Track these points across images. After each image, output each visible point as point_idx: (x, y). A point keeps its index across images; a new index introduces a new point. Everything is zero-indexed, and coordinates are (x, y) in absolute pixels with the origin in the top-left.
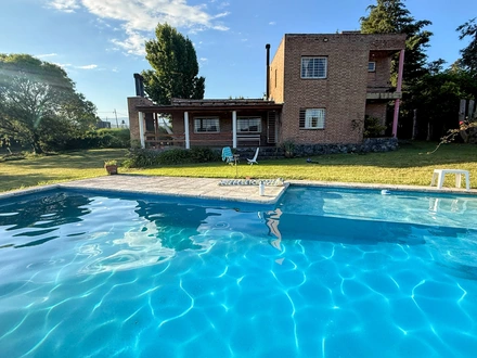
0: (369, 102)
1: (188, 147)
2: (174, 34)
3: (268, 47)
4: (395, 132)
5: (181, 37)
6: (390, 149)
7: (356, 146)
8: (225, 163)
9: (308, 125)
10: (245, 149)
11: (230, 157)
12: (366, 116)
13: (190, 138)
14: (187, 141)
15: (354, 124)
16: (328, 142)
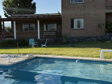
0: (107, 14)
7: (101, 37)
8: (30, 46)
9: (75, 26)
11: (33, 44)
12: (107, 22)
14: (15, 36)
15: (99, 26)
16: (86, 35)
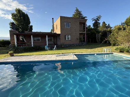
0: (80, 34)
1: (32, 46)
2: (22, 12)
3: (53, 19)
4: (85, 41)
5: (24, 13)
6: (85, 45)
10: (51, 46)
12: (80, 37)
13: (33, 43)
14: (32, 44)
15: (77, 39)
